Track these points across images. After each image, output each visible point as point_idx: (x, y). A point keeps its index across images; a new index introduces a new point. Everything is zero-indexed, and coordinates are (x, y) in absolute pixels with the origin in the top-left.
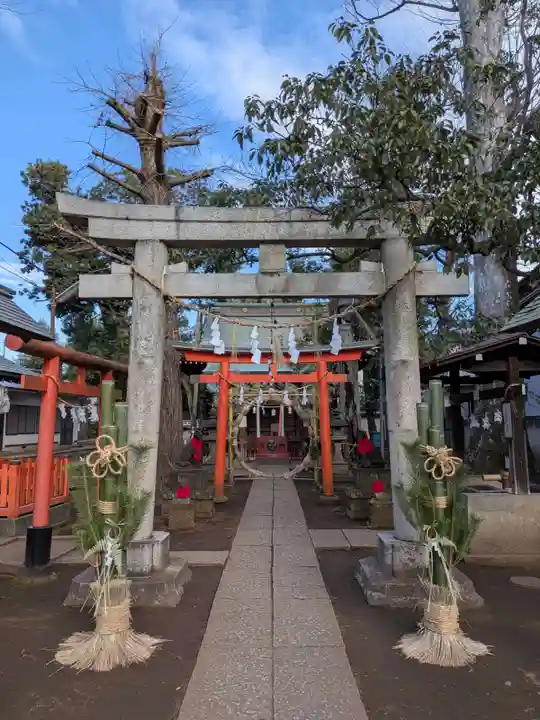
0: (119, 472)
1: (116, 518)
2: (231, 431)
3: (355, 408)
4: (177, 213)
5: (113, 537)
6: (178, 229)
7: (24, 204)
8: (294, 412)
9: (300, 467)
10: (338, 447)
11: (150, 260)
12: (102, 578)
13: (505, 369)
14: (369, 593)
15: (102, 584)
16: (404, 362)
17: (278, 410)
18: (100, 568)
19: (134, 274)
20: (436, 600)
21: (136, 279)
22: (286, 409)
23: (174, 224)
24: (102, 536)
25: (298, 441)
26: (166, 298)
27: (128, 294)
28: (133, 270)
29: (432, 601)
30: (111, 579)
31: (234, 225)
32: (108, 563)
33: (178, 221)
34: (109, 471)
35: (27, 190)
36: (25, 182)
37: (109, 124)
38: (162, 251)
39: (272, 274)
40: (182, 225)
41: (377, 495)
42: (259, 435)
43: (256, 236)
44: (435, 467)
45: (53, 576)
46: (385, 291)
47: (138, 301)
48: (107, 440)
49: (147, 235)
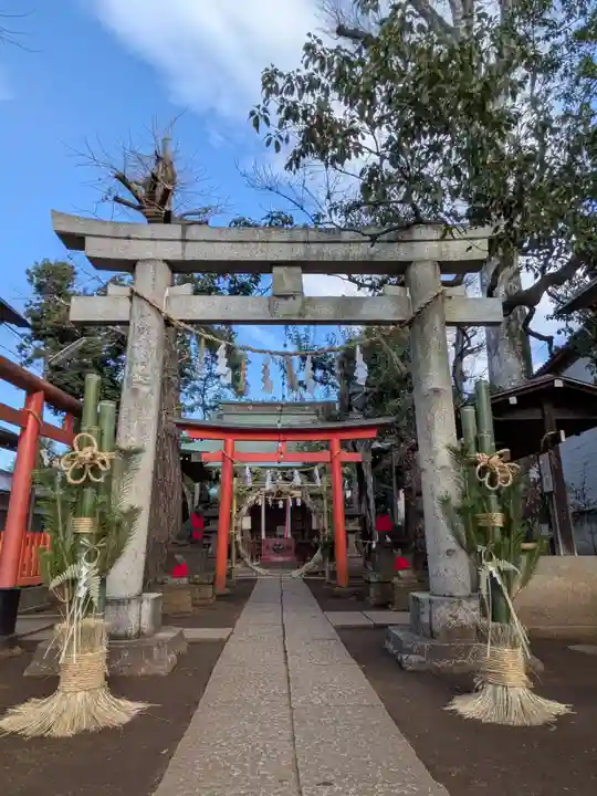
0: (101, 480)
1: (94, 538)
2: (234, 525)
3: (368, 501)
4: (184, 232)
5: (89, 561)
6: (184, 248)
7: (28, 303)
8: (303, 504)
9: (310, 565)
10: (352, 538)
11: (152, 281)
12: (72, 617)
13: (540, 417)
14: (404, 657)
15: (71, 624)
16: (436, 391)
17: (285, 501)
18: (71, 602)
19: (133, 295)
20: (497, 641)
21: (135, 299)
22: (294, 500)
23: (179, 243)
24: (75, 561)
25: (306, 544)
26: (168, 322)
27: (125, 318)
28: (132, 291)
29: (492, 644)
30: (84, 617)
31: (245, 245)
32: (81, 593)
33: (184, 240)
34: (88, 476)
35: (32, 288)
36: (31, 281)
37: (117, 199)
38: (165, 271)
39: (286, 297)
40: (189, 245)
41: (400, 573)
42: (263, 537)
43: (271, 257)
44: (488, 474)
45: (17, 650)
46: (412, 315)
47: (136, 323)
48: (88, 439)
49: (150, 255)
